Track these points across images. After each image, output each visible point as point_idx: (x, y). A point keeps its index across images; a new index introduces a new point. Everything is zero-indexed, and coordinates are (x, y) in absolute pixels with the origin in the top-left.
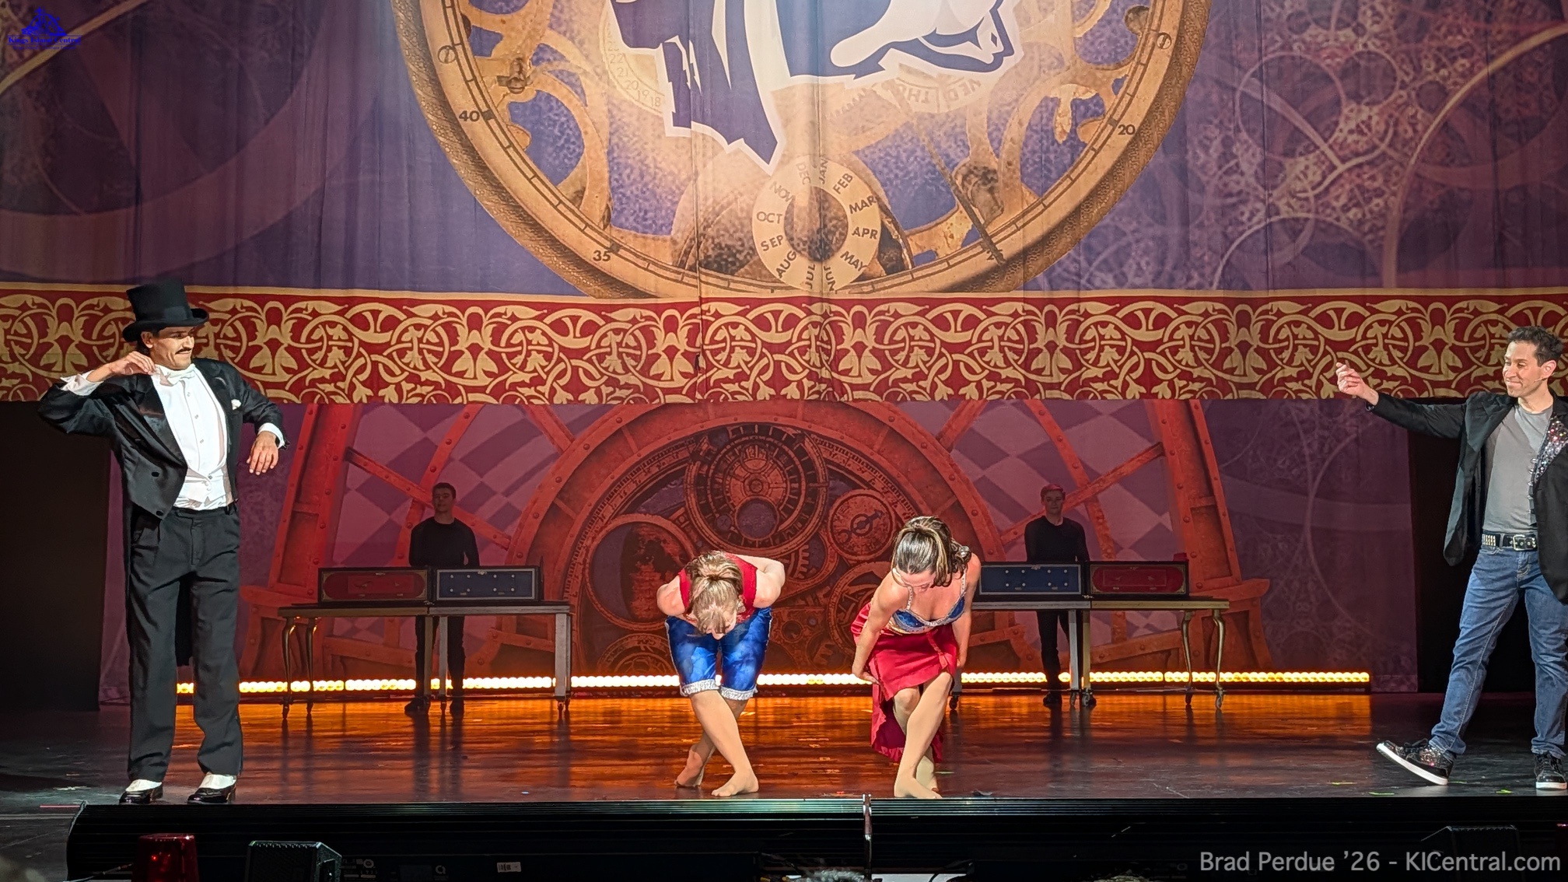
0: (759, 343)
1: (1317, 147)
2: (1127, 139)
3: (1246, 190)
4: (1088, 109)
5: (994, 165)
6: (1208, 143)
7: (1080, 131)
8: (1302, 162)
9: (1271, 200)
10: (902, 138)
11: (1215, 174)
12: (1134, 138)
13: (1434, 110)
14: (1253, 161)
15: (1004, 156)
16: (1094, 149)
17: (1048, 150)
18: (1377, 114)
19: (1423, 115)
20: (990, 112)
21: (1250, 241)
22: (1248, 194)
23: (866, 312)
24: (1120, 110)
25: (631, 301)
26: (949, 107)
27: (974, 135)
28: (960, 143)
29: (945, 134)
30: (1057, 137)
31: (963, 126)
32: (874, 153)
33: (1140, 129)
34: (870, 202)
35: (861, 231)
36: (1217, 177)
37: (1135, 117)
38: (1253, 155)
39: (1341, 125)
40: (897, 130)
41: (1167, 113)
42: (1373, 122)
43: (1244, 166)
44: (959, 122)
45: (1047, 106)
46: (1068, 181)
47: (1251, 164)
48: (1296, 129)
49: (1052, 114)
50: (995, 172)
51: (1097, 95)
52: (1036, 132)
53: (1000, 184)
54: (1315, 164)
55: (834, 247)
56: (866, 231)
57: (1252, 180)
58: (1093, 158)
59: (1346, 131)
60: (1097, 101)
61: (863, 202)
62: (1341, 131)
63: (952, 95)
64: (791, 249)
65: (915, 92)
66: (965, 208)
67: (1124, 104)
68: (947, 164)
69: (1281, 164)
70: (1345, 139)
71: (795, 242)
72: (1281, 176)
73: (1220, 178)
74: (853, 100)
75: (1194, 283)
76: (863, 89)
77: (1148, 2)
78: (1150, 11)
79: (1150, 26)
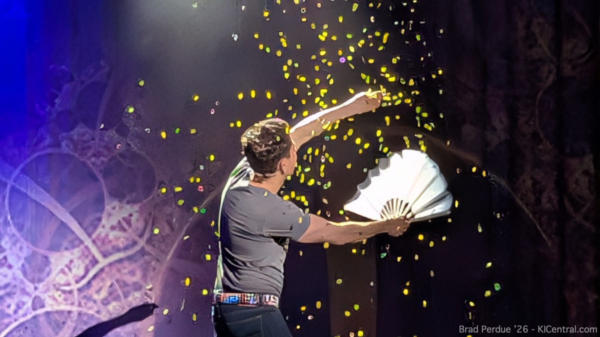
1: (82, 242)
3: (13, 283)
8: (67, 256)
9: (37, 293)
14: (21, 254)
18: (137, 212)
22: (15, 287)
38: (21, 249)
39: (104, 222)
42: (133, 219)
43: (11, 260)
47: (18, 258)
54: (79, 258)
57: (19, 274)
59: (108, 226)
62: (103, 227)
69: (46, 258)
70: (107, 236)
72: (47, 269)
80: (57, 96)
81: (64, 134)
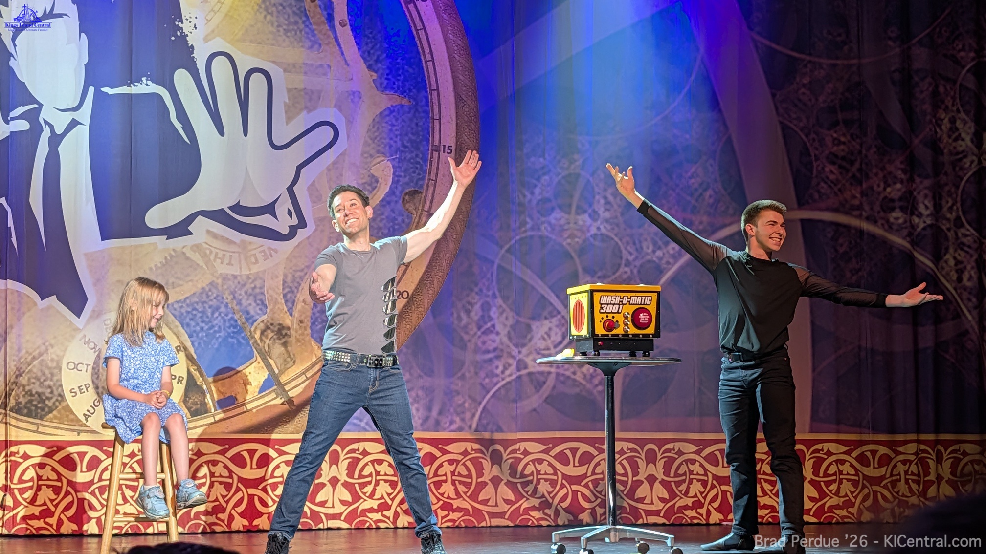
1: (559, 313)
2: (402, 302)
3: (501, 347)
5: (288, 322)
6: (470, 307)
8: (546, 325)
9: (520, 356)
10: (208, 296)
11: (475, 334)
12: (408, 303)
14: (506, 323)
15: (296, 314)
20: (285, 276)
21: (503, 392)
22: (502, 351)
26: (250, 270)
27: (271, 296)
28: (259, 302)
29: (246, 293)
31: (261, 288)
32: (181, 307)
33: (413, 294)
36: (477, 336)
37: (410, 283)
38: (507, 318)
40: (203, 288)
41: (435, 282)
43: (499, 327)
44: (258, 283)
47: (505, 325)
48: (543, 297)
50: (289, 329)
53: (293, 339)
54: (557, 326)
57: (505, 340)
63: (253, 260)
64: (96, 397)
65: (220, 256)
66: (262, 359)
67: (400, 273)
68: (247, 320)
69: (529, 326)
71: (100, 390)
72: (529, 336)
73: (479, 337)
74: (166, 258)
75: (454, 427)
76: (174, 250)
77: (422, 186)
78: (424, 194)
79: (423, 206)
80: (535, 186)
81: (543, 219)
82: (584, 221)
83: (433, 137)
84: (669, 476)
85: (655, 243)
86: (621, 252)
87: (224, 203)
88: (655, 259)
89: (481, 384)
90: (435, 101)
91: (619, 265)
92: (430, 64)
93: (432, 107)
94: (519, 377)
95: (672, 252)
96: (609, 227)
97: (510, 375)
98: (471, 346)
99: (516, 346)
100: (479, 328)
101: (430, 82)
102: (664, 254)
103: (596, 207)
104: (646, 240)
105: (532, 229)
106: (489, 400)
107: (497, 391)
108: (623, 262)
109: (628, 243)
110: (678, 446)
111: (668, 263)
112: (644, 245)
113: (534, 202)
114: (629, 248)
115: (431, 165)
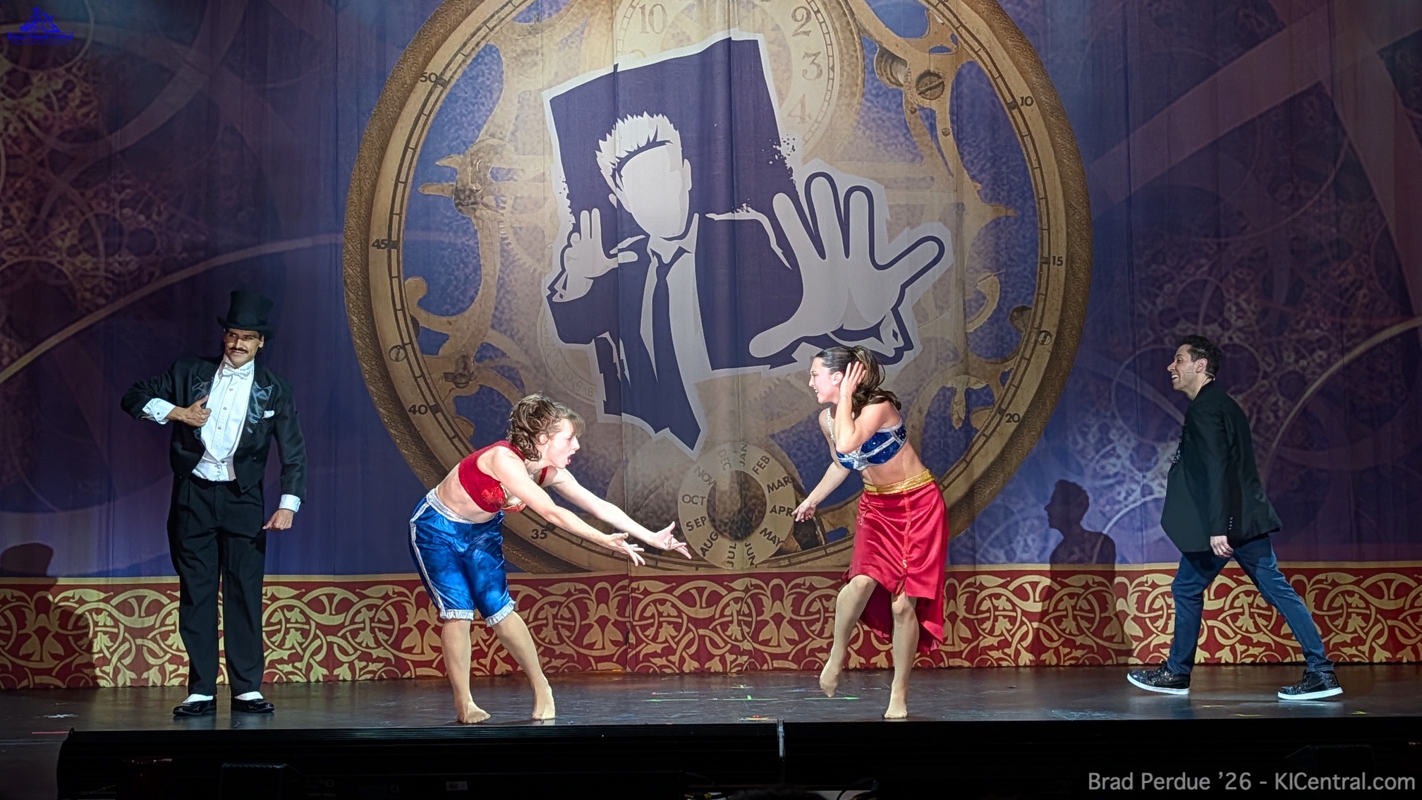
0: (685, 618)
2: (1012, 427)
3: (1122, 471)
4: (979, 398)
6: (1086, 430)
7: (973, 417)
9: (1145, 481)
11: (1093, 458)
12: (1019, 427)
13: (1294, 398)
14: (1128, 445)
16: (984, 435)
17: (946, 436)
19: (1284, 403)
21: (1126, 519)
22: (1124, 475)
23: (783, 585)
24: (1007, 400)
25: (567, 576)
30: (954, 424)
32: (788, 437)
33: (1024, 417)
34: (786, 482)
35: (777, 509)
36: (1095, 461)
37: (1021, 406)
38: (1128, 440)
41: (1048, 403)
43: (1120, 451)
45: (944, 395)
46: (963, 465)
47: (1127, 448)
48: (1168, 415)
49: (949, 402)
51: (987, 386)
52: (935, 419)
55: (753, 524)
56: (782, 509)
57: (1128, 463)
58: (984, 444)
60: (987, 391)
61: (779, 481)
64: (713, 530)
67: (1009, 395)
69: (1154, 449)
71: (717, 523)
72: (1154, 459)
73: (1098, 461)
74: (770, 388)
75: (1075, 557)
76: (778, 379)
77: (1030, 302)
78: (1033, 310)
79: (1033, 324)
80: (1157, 296)
81: (1166, 331)
82: (1213, 331)
83: (1042, 248)
84: (1321, 610)
85: (1297, 351)
86: (1257, 362)
87: (827, 329)
88: (1297, 369)
89: (1101, 512)
90: (1044, 210)
91: (1256, 378)
92: (1037, 172)
93: (1041, 216)
94: (1145, 504)
95: (1318, 360)
96: (1242, 336)
97: (1134, 502)
98: (1089, 472)
99: (1140, 470)
100: (1097, 452)
101: (1037, 190)
102: (1308, 363)
103: (1226, 315)
104: (1287, 349)
105: (1155, 342)
106: (1111, 528)
107: (1120, 519)
108: (1261, 374)
109: (1265, 354)
110: (1331, 576)
111: (1314, 373)
112: (1285, 355)
113: (1156, 313)
114: (1267, 359)
115: (1040, 279)
